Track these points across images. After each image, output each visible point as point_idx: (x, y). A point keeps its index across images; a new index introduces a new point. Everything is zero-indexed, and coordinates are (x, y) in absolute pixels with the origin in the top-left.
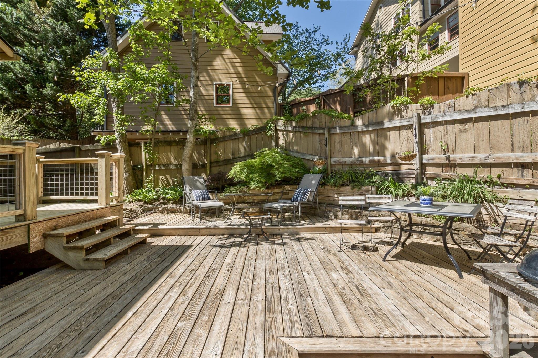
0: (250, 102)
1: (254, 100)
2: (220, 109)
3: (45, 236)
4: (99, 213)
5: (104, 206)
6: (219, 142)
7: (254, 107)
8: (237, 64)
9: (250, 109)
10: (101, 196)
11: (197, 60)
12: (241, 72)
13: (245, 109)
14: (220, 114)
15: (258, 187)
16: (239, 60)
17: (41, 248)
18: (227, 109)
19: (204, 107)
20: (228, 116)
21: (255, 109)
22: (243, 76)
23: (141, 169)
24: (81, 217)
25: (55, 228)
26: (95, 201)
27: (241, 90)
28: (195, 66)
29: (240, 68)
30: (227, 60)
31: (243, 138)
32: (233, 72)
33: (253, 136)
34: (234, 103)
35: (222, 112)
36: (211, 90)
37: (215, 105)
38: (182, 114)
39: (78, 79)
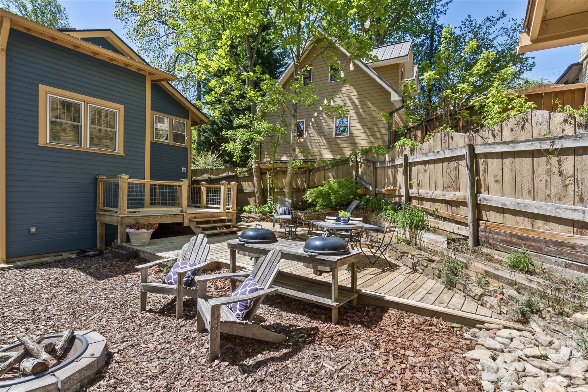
0: (365, 131)
1: (368, 129)
2: (338, 140)
3: (190, 221)
4: (218, 214)
5: (223, 211)
6: (315, 172)
7: (368, 136)
8: (354, 97)
9: (364, 138)
10: (222, 206)
11: (295, 112)
12: (358, 104)
13: (359, 138)
14: (338, 144)
15: (321, 209)
16: (356, 93)
17: (188, 225)
18: (345, 139)
19: (325, 139)
20: (345, 145)
21: (369, 137)
22: (359, 107)
23: (267, 190)
24: (208, 215)
25: (195, 218)
26: (219, 208)
27: (357, 121)
28: (294, 116)
29: (356, 101)
30: (345, 95)
31: (333, 168)
32: (350, 105)
33: (340, 166)
34: (351, 133)
35: (340, 142)
36: (331, 123)
37: (334, 136)
38: (308, 146)
39: (226, 136)
